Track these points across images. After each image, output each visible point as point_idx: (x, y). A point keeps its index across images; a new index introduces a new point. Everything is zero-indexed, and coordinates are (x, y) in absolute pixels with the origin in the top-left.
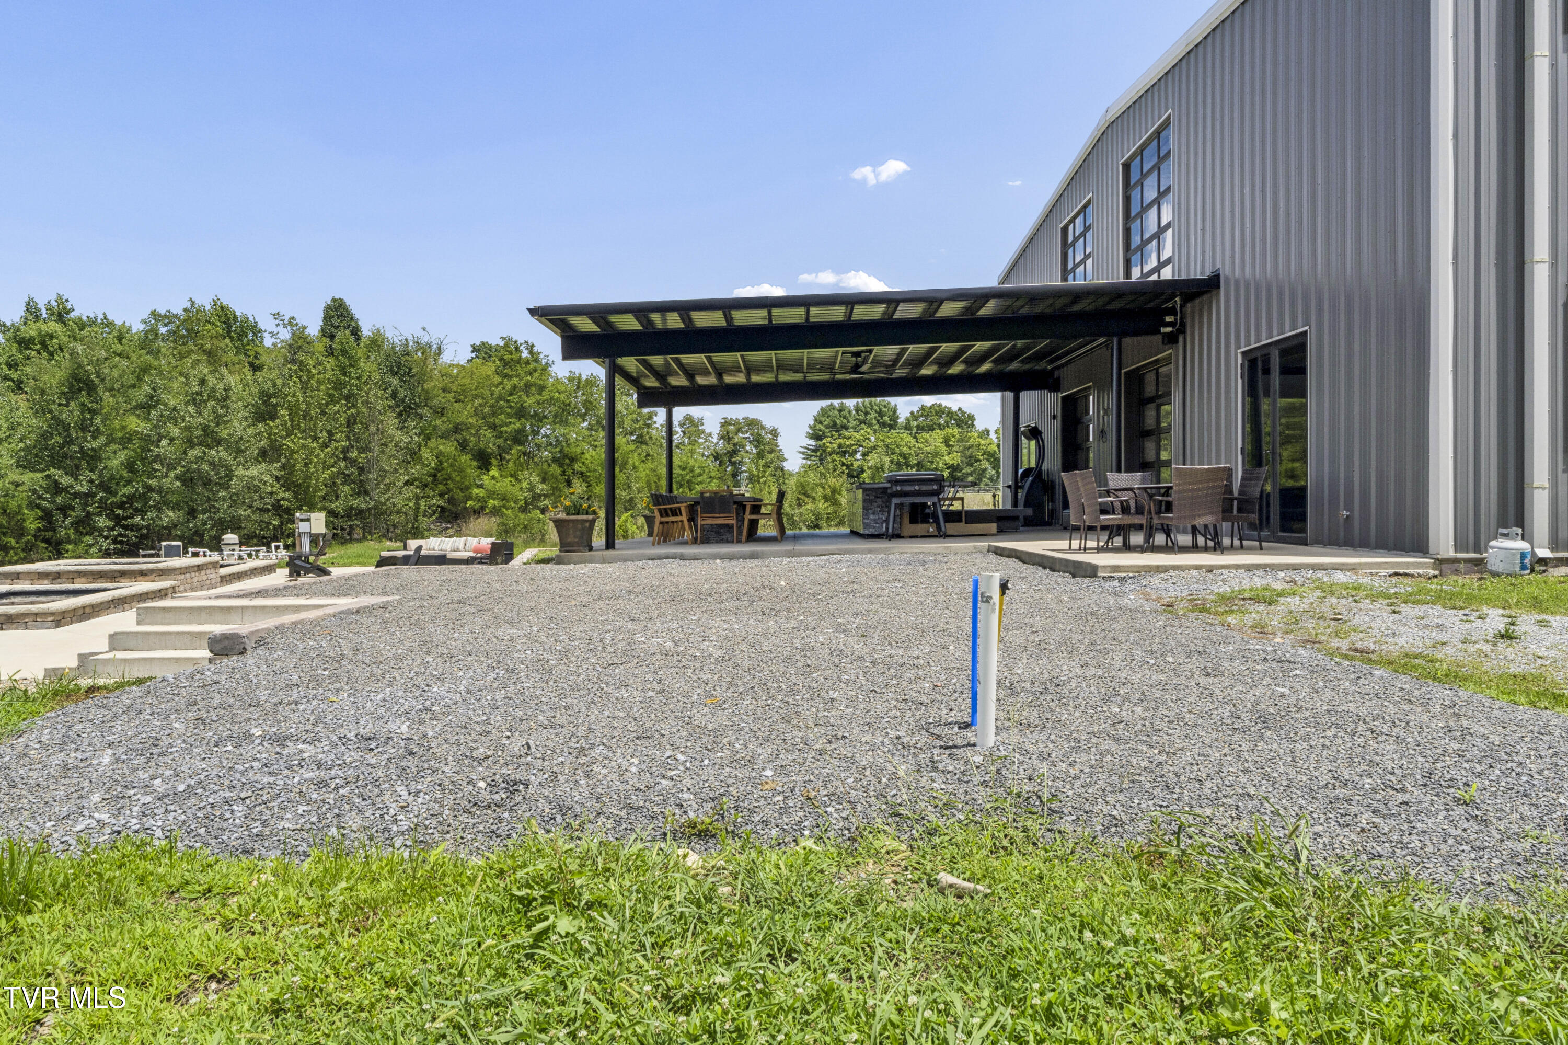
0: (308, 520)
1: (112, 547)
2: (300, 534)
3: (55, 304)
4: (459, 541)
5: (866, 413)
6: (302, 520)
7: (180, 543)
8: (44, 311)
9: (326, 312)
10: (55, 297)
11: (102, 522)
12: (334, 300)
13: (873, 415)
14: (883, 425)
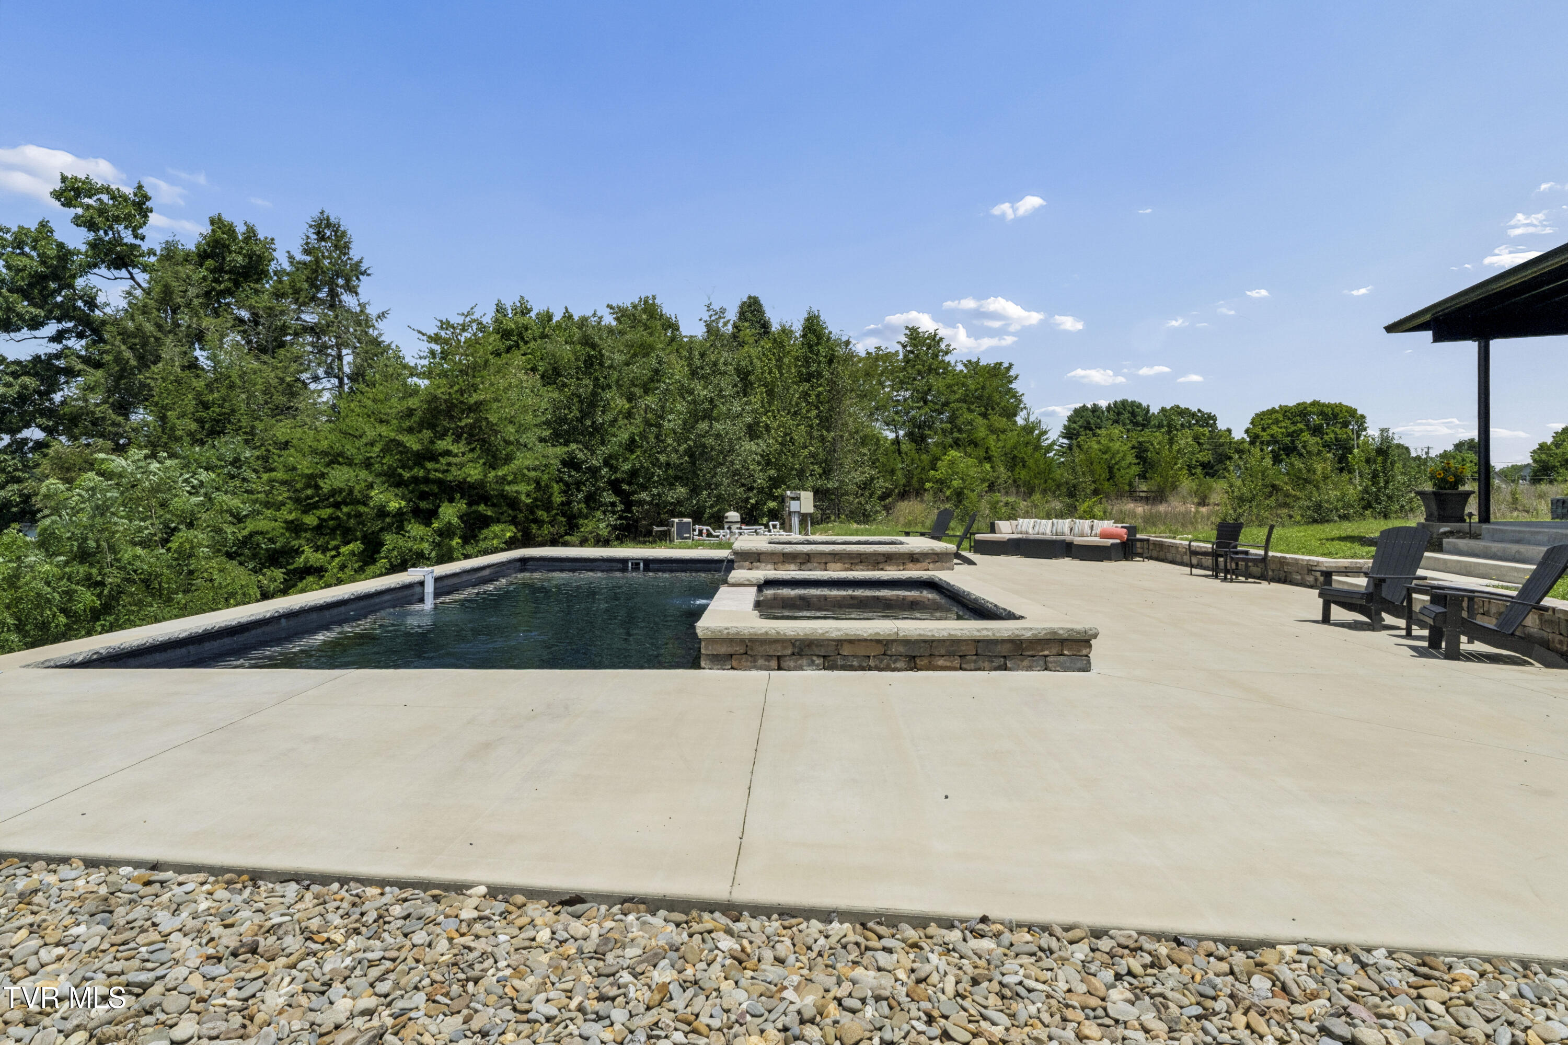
0: (798, 499)
1: (618, 522)
2: (790, 513)
3: (519, 305)
4: (1084, 525)
5: (1119, 414)
6: (793, 499)
7: (690, 520)
8: (510, 311)
9: (741, 308)
10: (519, 298)
11: (608, 497)
12: (750, 297)
13: (1127, 415)
14: (1136, 424)
